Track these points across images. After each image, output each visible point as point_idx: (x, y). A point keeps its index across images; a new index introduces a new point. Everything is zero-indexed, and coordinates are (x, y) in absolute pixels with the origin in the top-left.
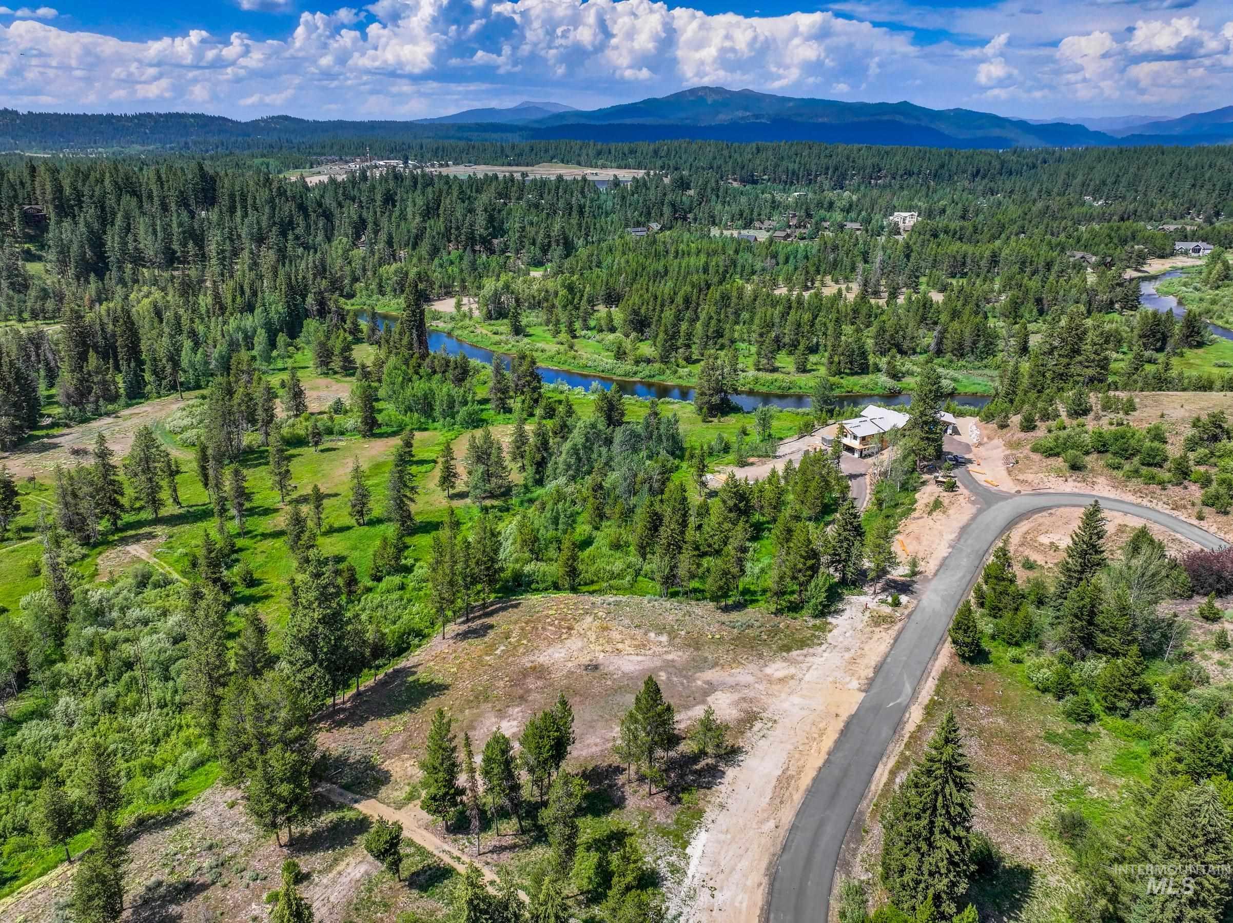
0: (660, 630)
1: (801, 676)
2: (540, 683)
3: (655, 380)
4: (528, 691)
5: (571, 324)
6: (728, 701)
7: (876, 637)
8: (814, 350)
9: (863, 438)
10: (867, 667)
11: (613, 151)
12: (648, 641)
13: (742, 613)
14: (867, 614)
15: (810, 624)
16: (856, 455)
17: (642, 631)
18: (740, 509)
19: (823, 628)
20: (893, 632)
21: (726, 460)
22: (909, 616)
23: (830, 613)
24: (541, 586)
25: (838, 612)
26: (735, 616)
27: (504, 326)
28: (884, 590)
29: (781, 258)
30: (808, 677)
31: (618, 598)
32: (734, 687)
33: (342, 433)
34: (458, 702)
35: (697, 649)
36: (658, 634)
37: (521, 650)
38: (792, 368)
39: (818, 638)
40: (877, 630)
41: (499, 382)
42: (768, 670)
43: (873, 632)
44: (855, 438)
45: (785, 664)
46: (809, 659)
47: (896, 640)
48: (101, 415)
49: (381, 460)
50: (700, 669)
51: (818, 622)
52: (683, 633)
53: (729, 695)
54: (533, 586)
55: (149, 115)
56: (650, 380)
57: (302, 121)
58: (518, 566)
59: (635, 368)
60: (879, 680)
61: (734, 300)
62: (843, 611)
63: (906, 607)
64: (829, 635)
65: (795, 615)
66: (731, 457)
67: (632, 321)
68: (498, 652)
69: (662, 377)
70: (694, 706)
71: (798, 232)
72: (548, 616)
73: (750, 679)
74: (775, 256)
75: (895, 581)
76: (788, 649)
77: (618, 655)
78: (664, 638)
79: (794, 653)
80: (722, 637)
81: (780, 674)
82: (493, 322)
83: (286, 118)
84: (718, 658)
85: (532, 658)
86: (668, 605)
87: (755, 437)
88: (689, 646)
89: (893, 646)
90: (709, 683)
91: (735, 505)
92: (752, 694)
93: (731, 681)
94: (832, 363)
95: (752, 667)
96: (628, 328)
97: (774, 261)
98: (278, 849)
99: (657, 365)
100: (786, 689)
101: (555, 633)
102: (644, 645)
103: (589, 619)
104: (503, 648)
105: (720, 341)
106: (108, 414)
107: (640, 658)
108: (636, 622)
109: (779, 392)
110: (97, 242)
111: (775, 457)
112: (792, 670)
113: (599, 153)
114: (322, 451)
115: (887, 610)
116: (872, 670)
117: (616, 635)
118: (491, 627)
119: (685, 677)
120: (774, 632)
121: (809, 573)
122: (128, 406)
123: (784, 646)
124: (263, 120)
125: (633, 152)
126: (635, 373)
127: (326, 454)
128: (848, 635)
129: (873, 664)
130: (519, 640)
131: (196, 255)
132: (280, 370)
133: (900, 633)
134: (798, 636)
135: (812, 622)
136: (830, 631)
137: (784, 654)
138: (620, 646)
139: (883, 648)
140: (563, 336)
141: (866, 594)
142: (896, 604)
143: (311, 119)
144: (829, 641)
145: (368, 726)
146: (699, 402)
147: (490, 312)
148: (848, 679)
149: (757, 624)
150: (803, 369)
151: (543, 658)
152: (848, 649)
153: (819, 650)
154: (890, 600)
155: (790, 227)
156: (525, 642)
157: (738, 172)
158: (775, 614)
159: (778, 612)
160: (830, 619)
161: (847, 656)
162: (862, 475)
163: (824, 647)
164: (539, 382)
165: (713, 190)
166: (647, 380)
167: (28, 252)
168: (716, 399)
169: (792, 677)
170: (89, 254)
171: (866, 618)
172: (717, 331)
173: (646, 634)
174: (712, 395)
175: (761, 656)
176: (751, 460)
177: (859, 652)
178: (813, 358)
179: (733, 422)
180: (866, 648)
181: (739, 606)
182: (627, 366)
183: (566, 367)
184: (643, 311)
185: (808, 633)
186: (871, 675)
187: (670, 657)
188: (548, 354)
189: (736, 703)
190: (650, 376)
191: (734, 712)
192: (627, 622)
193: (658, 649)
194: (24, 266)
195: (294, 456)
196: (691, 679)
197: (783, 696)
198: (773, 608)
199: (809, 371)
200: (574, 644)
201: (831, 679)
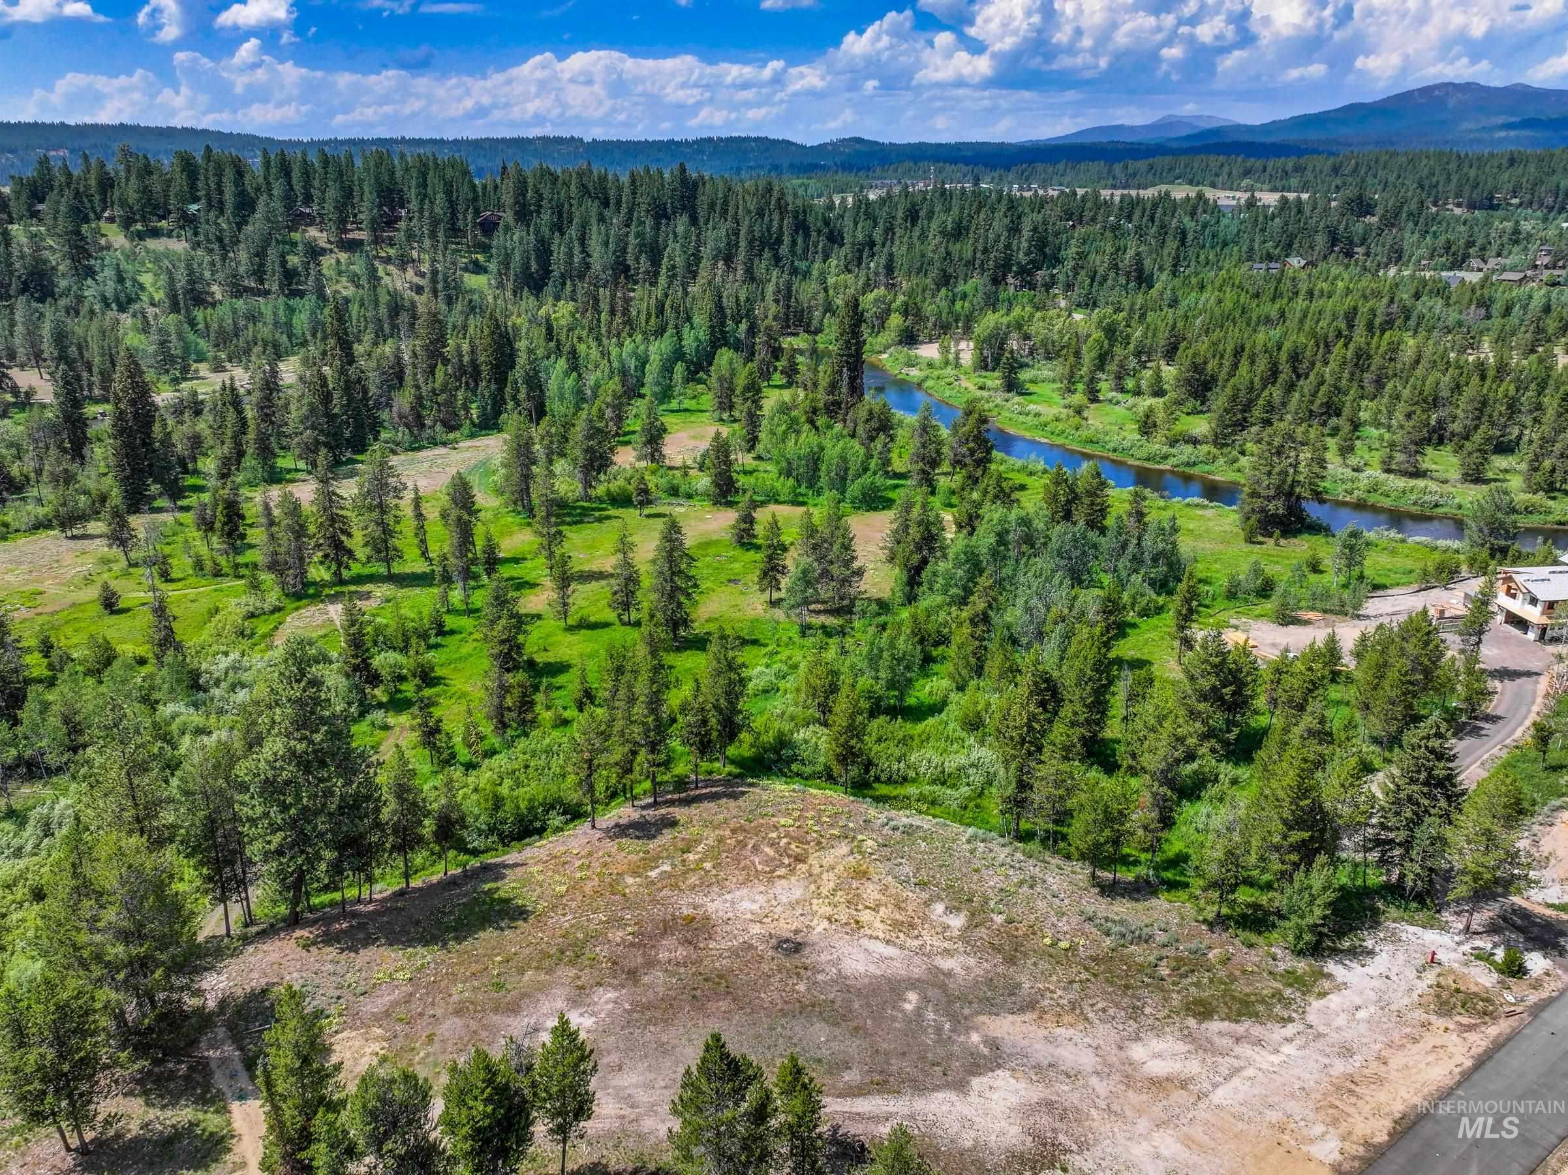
0: (959, 900)
1: (1206, 1085)
2: (681, 953)
3: (1195, 471)
4: (651, 964)
5: (1093, 380)
6: (1014, 1100)
7: (1430, 1040)
8: (1504, 448)
9: (1551, 605)
10: (1377, 1112)
11: (1269, 169)
12: (925, 919)
13: (1140, 906)
14: (1430, 977)
15: (1282, 967)
16: (1531, 635)
17: (925, 896)
18: (1221, 698)
19: (1305, 985)
20: (1479, 1041)
21: (1258, 610)
22: (1538, 1009)
23: (1335, 951)
24: (808, 770)
25: (1359, 953)
26: (1122, 908)
27: (994, 380)
28: (1492, 929)
29: (1497, 309)
30: (1220, 1096)
31: (916, 821)
32: (1043, 1071)
33: (689, 496)
34: (527, 951)
35: (1011, 961)
36: (949, 910)
37: (693, 879)
38: (1455, 474)
39: (1287, 1003)
40: (1439, 1023)
41: (924, 446)
42: (1137, 1052)
43: (1426, 1025)
44: (1534, 601)
45: (1181, 1047)
46: (1245, 1050)
47: (1481, 1062)
48: (436, 444)
49: (714, 537)
50: (992, 1007)
51: (1302, 966)
52: (999, 919)
53: (1022, 1085)
54: (794, 767)
55: (710, 140)
56: (1187, 470)
57: (877, 143)
58: (786, 727)
59: (1165, 449)
60: (1397, 1160)
61: (1377, 361)
62: (1371, 953)
63: (1536, 985)
64: (1316, 1004)
65: (1253, 938)
66: (1269, 606)
67: (1188, 382)
68: (653, 874)
69: (1207, 468)
70: (937, 1088)
71: (1546, 275)
72: (776, 828)
73: (1087, 1060)
74: (1485, 304)
75: (1525, 914)
76: (1203, 1011)
77: (851, 934)
78: (957, 922)
79: (1215, 1026)
80: (1073, 948)
81: (1158, 1068)
82: (984, 373)
83: (859, 140)
84: (1041, 993)
85: (699, 900)
86: (1002, 854)
87: (1331, 579)
88: (998, 950)
89: (1467, 1076)
90: (994, 1044)
91: (1214, 688)
92: (1074, 1098)
93: (1042, 1052)
94: (1536, 469)
95: (1104, 1034)
96: (1181, 394)
97: (1483, 311)
98: (63, 1153)
99: (1204, 449)
100: (1157, 1110)
101: (768, 861)
102: (912, 926)
103: (843, 849)
104: (667, 868)
105: (1334, 421)
106: (444, 444)
107: (890, 951)
108: (924, 875)
109: (1414, 509)
110: (544, 252)
111: (1358, 617)
112: (1193, 1067)
113: (1247, 173)
114: (649, 516)
115: (1484, 978)
116: (1388, 1124)
117: (871, 892)
118: (673, 824)
119: (955, 1018)
120: (1188, 966)
121: (1294, 857)
122: (472, 436)
123: (1199, 1002)
124: (832, 144)
125: (1298, 169)
126: (1165, 457)
127: (651, 521)
128: (1361, 1014)
129: (1398, 1108)
130: (702, 860)
131: (647, 272)
132: (672, 411)
133: (1499, 1045)
134: (1241, 988)
135: (1288, 963)
136: (1322, 995)
137: (1192, 1022)
138: (866, 916)
139: (1440, 1073)
140: (1078, 398)
141: (1444, 928)
142: (1514, 969)
143: (886, 141)
144: (1311, 1018)
145: (367, 954)
146: (1247, 508)
147: (985, 360)
148: (1319, 1129)
149: (1161, 938)
150: (1475, 477)
151: (715, 906)
152: (1347, 1052)
153: (1278, 1033)
154: (1500, 954)
155: (1536, 267)
156: (708, 865)
157: (1466, 194)
158: (1211, 925)
159: (1219, 923)
160: (1331, 967)
161: (1340, 1067)
162: (1529, 674)
163: (1290, 1030)
164: (989, 451)
165: (1410, 214)
166: (1181, 469)
167: (476, 263)
168: (1277, 507)
169: (1184, 1084)
170: (534, 266)
171: (1422, 986)
172: (1328, 405)
173: (927, 904)
174: (1269, 499)
175: (1135, 1012)
176: (1311, 615)
177: (1374, 1066)
178: (1500, 462)
179: (1302, 547)
180: (1397, 1060)
181: (1141, 890)
182: (1156, 446)
183: (1060, 441)
184: (1209, 367)
185: (1268, 986)
186: (1382, 1137)
187: (947, 964)
188: (1042, 419)
189: (1028, 1110)
190: (1188, 464)
191: (1015, 1130)
192: (907, 869)
193: (932, 940)
194: (461, 276)
195: (608, 518)
196: (961, 1023)
197: (1143, 1125)
198: (1210, 912)
199: (1487, 482)
200: (790, 890)
201: (1273, 1116)
